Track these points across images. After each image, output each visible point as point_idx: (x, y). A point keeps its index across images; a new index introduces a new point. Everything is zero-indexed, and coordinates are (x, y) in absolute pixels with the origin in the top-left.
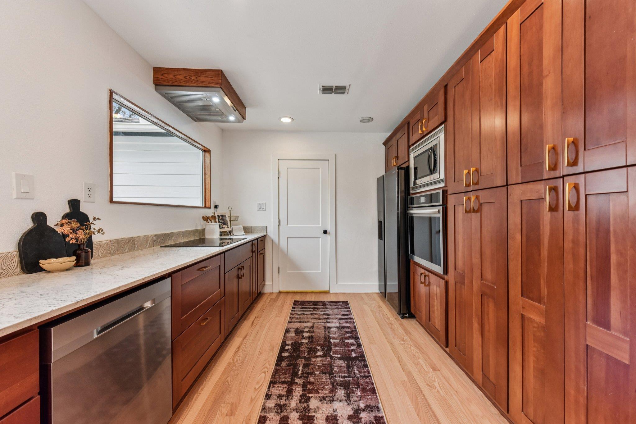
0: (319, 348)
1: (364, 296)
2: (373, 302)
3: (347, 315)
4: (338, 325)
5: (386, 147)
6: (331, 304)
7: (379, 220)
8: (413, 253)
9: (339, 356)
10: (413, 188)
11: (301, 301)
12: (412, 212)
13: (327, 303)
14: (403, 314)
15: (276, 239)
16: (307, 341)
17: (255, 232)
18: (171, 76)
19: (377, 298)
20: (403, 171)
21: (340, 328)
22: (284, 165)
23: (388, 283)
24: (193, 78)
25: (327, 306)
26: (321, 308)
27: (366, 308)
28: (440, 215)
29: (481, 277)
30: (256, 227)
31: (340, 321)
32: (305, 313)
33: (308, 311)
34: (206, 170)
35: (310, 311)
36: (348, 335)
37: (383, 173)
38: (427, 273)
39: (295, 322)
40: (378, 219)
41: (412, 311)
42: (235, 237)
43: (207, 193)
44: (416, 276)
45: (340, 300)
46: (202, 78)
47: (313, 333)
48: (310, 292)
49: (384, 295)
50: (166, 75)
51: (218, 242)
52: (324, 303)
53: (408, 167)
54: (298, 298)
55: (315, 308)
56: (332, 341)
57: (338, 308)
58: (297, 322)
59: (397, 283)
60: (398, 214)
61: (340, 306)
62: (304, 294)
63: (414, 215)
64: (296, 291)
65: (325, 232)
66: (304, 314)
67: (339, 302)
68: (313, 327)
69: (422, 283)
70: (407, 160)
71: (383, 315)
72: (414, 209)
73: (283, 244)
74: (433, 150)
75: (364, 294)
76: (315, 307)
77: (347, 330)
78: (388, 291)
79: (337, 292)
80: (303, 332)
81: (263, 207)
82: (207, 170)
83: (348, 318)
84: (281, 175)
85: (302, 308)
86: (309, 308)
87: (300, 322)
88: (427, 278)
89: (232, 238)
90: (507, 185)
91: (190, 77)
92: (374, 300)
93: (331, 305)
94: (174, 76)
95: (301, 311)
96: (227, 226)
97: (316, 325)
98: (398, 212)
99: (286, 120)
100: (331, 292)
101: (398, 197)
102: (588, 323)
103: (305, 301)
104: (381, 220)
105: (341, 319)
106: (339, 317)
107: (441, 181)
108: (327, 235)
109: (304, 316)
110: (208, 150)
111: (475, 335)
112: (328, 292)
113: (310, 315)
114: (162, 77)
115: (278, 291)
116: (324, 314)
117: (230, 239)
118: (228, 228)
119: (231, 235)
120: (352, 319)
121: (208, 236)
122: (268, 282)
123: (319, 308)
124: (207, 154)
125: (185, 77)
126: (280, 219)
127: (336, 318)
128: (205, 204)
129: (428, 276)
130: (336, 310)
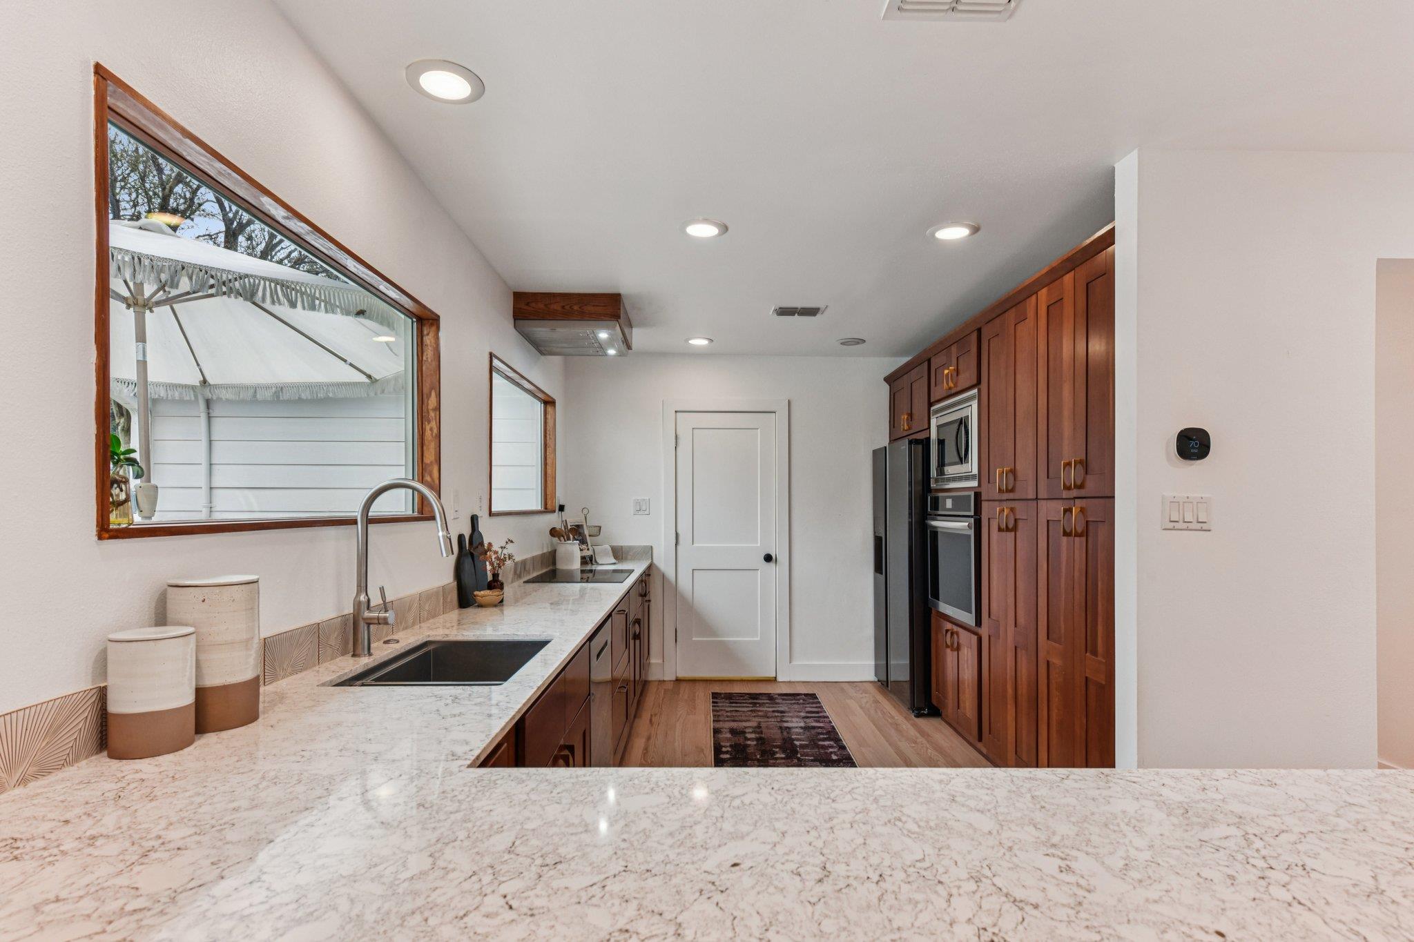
0: (777, 750)
1: (846, 687)
2: (864, 695)
3: (818, 712)
4: (802, 724)
5: (890, 385)
6: (785, 697)
7: (877, 535)
8: (936, 596)
9: (812, 758)
10: (937, 481)
11: (725, 693)
12: (934, 523)
13: (777, 696)
14: (919, 709)
15: (670, 573)
16: (755, 743)
17: (629, 557)
18: (541, 306)
19: (871, 688)
20: (920, 447)
21: (806, 728)
22: (686, 422)
23: (892, 662)
24: (576, 308)
25: (777, 701)
26: (767, 703)
27: (853, 704)
28: (972, 533)
29: (1016, 623)
30: (630, 548)
31: (805, 720)
32: (737, 709)
33: (743, 707)
34: (548, 438)
35: (748, 707)
36: (822, 736)
37: (885, 442)
38: (956, 628)
39: (725, 721)
40: (875, 533)
41: (934, 702)
42: (600, 568)
43: (549, 482)
44: (940, 636)
45: (801, 692)
46: (589, 308)
47: (762, 734)
48: (737, 681)
49: (885, 684)
50: (533, 305)
51: (579, 575)
52: (770, 697)
53: (928, 439)
54: (717, 689)
55: (756, 703)
56: (797, 743)
57: (798, 703)
58: (728, 721)
59: (908, 662)
60: (910, 524)
61: (801, 701)
62: (727, 682)
63: (939, 530)
64: (708, 679)
65: (768, 558)
66: (737, 711)
67: (798, 695)
68: (759, 727)
69: (947, 646)
70: (926, 427)
71: (884, 713)
72: (939, 518)
73: (684, 583)
74: (963, 423)
75: (847, 684)
76: (755, 701)
77: (820, 730)
78: (892, 678)
79: (793, 680)
80: (745, 733)
81: (644, 508)
82: (550, 438)
83: (819, 714)
84: (680, 442)
85: (731, 703)
86: (743, 703)
87: (734, 721)
88: (955, 636)
89: (594, 569)
90: (1037, 498)
91: (570, 307)
92: (865, 692)
93: (783, 700)
94: (545, 305)
95: (730, 707)
96: (586, 547)
97: (763, 725)
98: (910, 520)
99: (699, 342)
100: (780, 679)
101: (910, 492)
102: (1088, 654)
103: (733, 693)
104: (880, 535)
105: (807, 717)
106: (803, 714)
107: (972, 477)
108: (772, 565)
109: (738, 714)
110: (550, 400)
111: (1009, 706)
112: (775, 680)
113: (750, 713)
114: (526, 307)
115: (674, 679)
116: (773, 711)
117: (591, 571)
118: (588, 549)
119: (592, 564)
120: (827, 717)
121: (561, 566)
122: (655, 660)
123: (764, 703)
124: (549, 409)
125: (563, 307)
126: (679, 531)
127: (797, 717)
128: (546, 504)
129: (957, 633)
130: (796, 706)
